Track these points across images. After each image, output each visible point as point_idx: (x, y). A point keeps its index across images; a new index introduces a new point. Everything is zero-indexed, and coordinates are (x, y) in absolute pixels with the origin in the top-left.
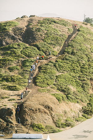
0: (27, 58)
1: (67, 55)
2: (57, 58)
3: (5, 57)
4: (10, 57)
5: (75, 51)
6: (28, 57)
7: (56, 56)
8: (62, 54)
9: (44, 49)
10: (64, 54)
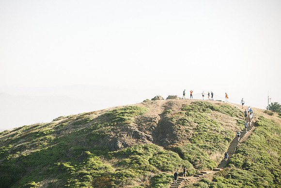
0: (161, 172)
1: (235, 168)
2: (215, 174)
3: (120, 170)
4: (130, 169)
5: (250, 162)
6: (163, 170)
7: (214, 170)
8: (225, 167)
9: (192, 157)
10: (230, 167)
